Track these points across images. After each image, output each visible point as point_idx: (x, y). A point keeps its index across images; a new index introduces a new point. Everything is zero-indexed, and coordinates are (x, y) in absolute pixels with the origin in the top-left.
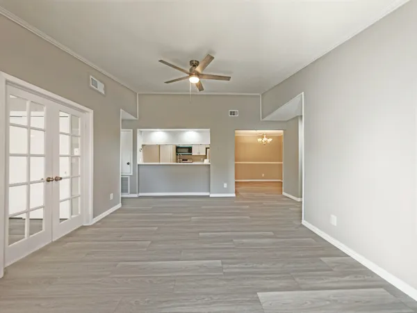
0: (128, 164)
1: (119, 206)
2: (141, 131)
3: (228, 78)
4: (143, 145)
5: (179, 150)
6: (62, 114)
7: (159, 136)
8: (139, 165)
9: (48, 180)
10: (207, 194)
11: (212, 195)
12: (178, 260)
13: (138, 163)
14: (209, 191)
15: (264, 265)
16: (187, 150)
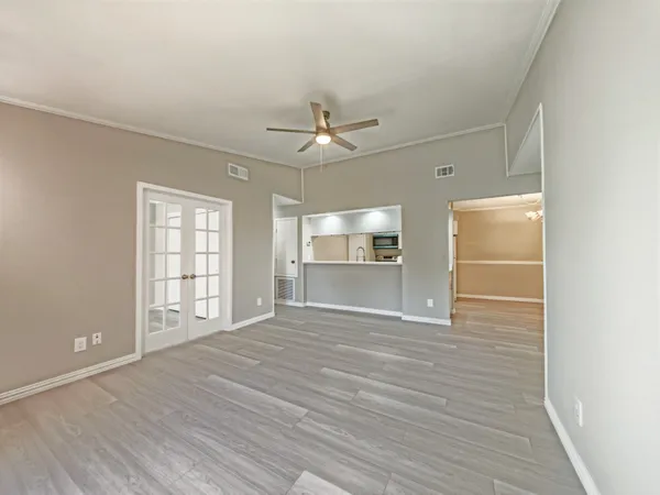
0: (293, 262)
1: (272, 314)
2: (310, 219)
3: (375, 122)
4: (313, 238)
5: (378, 242)
6: (198, 210)
7: (331, 224)
8: (305, 265)
9: (184, 277)
10: (398, 314)
11: (405, 318)
12: (264, 391)
13: (304, 261)
14: (400, 310)
15: (362, 443)
16: (389, 242)
